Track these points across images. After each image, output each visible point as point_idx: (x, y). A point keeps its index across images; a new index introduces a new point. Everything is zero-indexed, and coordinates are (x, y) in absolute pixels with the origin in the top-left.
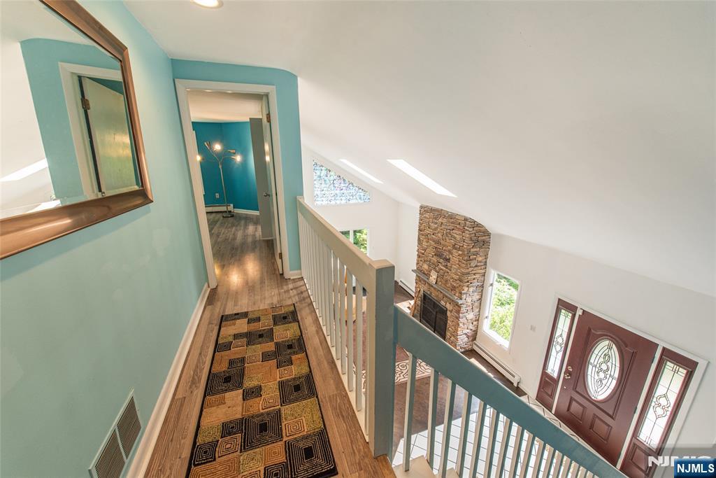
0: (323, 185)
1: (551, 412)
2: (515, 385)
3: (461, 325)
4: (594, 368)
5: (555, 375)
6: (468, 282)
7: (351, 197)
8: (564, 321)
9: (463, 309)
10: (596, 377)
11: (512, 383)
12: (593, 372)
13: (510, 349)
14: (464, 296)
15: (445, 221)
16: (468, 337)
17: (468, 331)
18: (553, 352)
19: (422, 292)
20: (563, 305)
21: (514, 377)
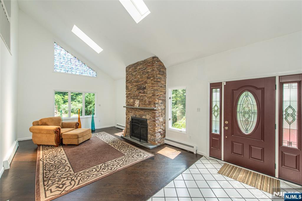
0: (62, 60)
1: (221, 160)
2: (195, 153)
3: (157, 125)
4: (241, 114)
5: (218, 133)
6: (158, 96)
7: (84, 72)
8: (216, 95)
9: (157, 115)
10: (244, 119)
11: (193, 153)
12: (241, 116)
13: (186, 132)
14: (157, 105)
15: (141, 66)
16: (161, 135)
17: (161, 130)
18: (214, 118)
19: (130, 119)
20: (214, 86)
21: (193, 147)
